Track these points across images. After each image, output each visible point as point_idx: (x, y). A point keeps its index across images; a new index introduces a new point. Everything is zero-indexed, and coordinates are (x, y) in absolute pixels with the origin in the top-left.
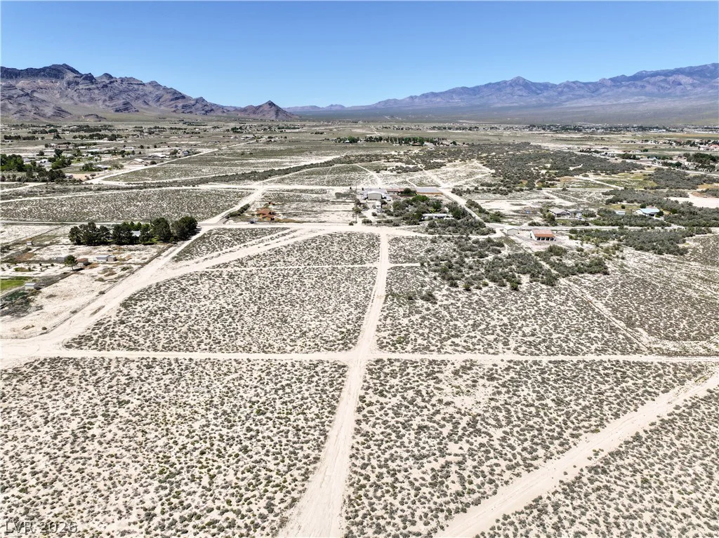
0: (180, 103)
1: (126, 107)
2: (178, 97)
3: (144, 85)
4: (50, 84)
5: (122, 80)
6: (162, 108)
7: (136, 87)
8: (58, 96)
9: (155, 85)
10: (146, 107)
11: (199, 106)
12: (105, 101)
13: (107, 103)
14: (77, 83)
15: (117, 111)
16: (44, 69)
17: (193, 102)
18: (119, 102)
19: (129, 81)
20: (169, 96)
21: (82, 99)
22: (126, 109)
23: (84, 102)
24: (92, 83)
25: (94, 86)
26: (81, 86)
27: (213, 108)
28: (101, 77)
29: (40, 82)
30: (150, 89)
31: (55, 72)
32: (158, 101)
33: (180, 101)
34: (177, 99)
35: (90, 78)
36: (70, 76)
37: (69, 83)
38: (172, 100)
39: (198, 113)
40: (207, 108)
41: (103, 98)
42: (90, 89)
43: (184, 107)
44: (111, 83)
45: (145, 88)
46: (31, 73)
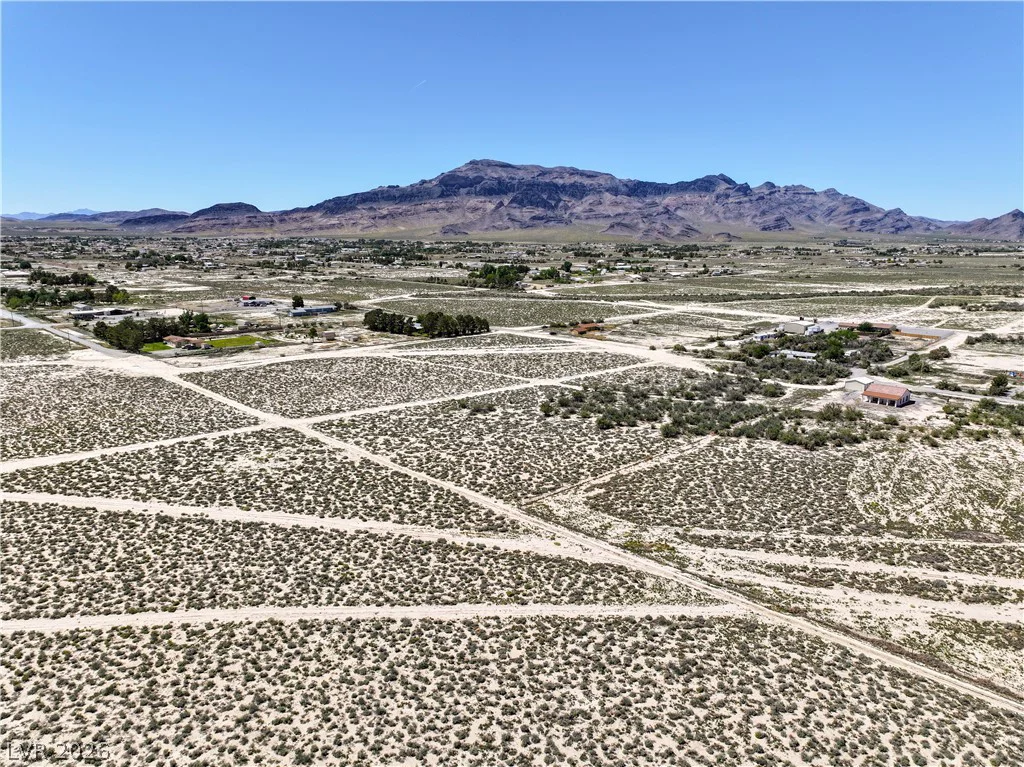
0: (859, 218)
1: (779, 223)
2: (859, 207)
3: (815, 194)
4: (697, 199)
5: (787, 189)
6: (831, 224)
7: (803, 197)
8: (702, 212)
9: (832, 194)
10: (809, 223)
11: (888, 221)
12: (756, 216)
13: (756, 220)
14: (727, 196)
15: (764, 229)
16: (695, 182)
17: (879, 216)
18: (770, 219)
19: (795, 191)
20: (845, 209)
21: (728, 215)
22: (778, 227)
23: (729, 218)
24: (746, 195)
25: (746, 199)
26: (731, 200)
27: (913, 223)
28: (760, 187)
29: (687, 197)
30: (824, 199)
31: (706, 185)
32: (829, 214)
33: (860, 214)
34: (856, 211)
35: (745, 189)
36: (722, 187)
37: (718, 197)
38: (848, 213)
39: (883, 231)
40: (900, 224)
41: (754, 213)
42: (740, 203)
43: (864, 223)
44: (771, 194)
45: (816, 198)
46: (682, 187)
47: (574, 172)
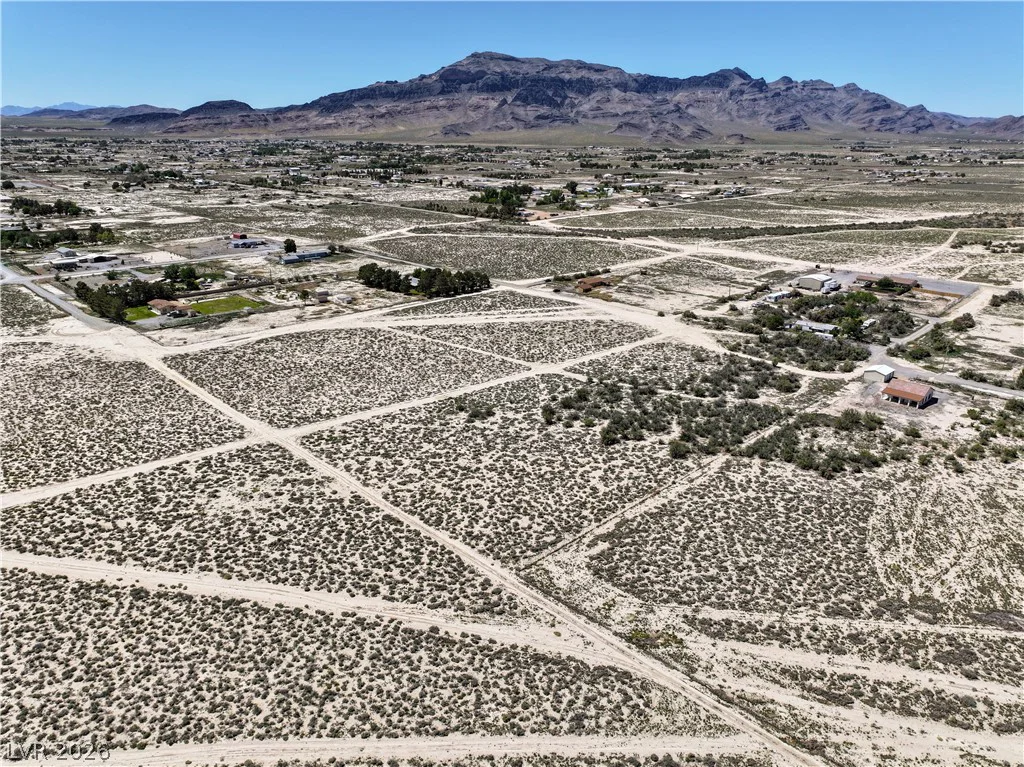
0: (879, 116)
1: (795, 123)
2: (881, 104)
3: (834, 89)
4: (710, 96)
5: (805, 84)
6: (850, 123)
7: (821, 93)
8: (715, 110)
9: (852, 89)
10: (826, 122)
11: (910, 119)
12: (770, 114)
13: (771, 119)
14: (742, 92)
15: (779, 129)
16: (708, 77)
17: (900, 113)
18: (786, 117)
19: (813, 86)
20: (865, 106)
21: (742, 113)
22: (793, 126)
23: (743, 117)
24: (761, 91)
25: (762, 95)
26: (745, 97)
27: (935, 122)
28: (777, 83)
29: (700, 94)
30: (843, 95)
31: (719, 79)
32: (847, 112)
33: (879, 112)
34: (876, 109)
35: (760, 85)
36: (737, 83)
37: (732, 94)
38: (867, 111)
39: (903, 131)
40: (922, 123)
41: (769, 111)
42: (755, 100)
43: (883, 121)
44: (788, 89)
45: (835, 94)
46: (695, 82)
47: (581, 65)
